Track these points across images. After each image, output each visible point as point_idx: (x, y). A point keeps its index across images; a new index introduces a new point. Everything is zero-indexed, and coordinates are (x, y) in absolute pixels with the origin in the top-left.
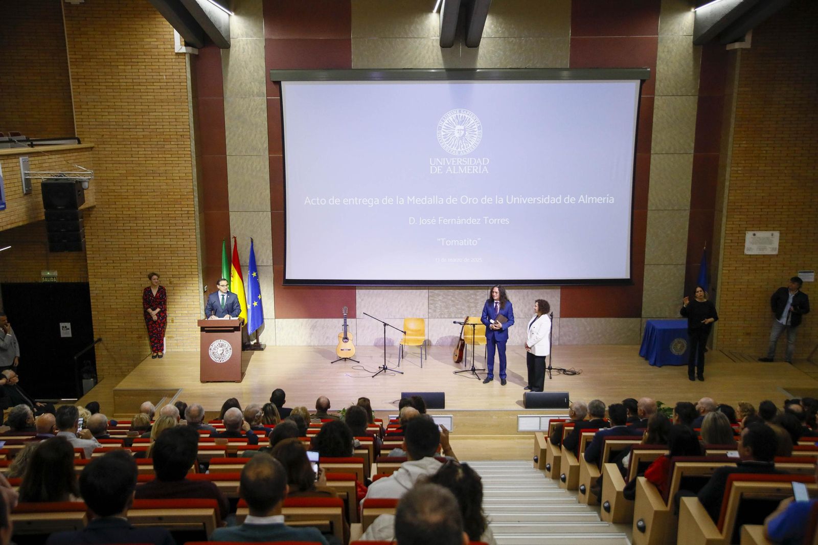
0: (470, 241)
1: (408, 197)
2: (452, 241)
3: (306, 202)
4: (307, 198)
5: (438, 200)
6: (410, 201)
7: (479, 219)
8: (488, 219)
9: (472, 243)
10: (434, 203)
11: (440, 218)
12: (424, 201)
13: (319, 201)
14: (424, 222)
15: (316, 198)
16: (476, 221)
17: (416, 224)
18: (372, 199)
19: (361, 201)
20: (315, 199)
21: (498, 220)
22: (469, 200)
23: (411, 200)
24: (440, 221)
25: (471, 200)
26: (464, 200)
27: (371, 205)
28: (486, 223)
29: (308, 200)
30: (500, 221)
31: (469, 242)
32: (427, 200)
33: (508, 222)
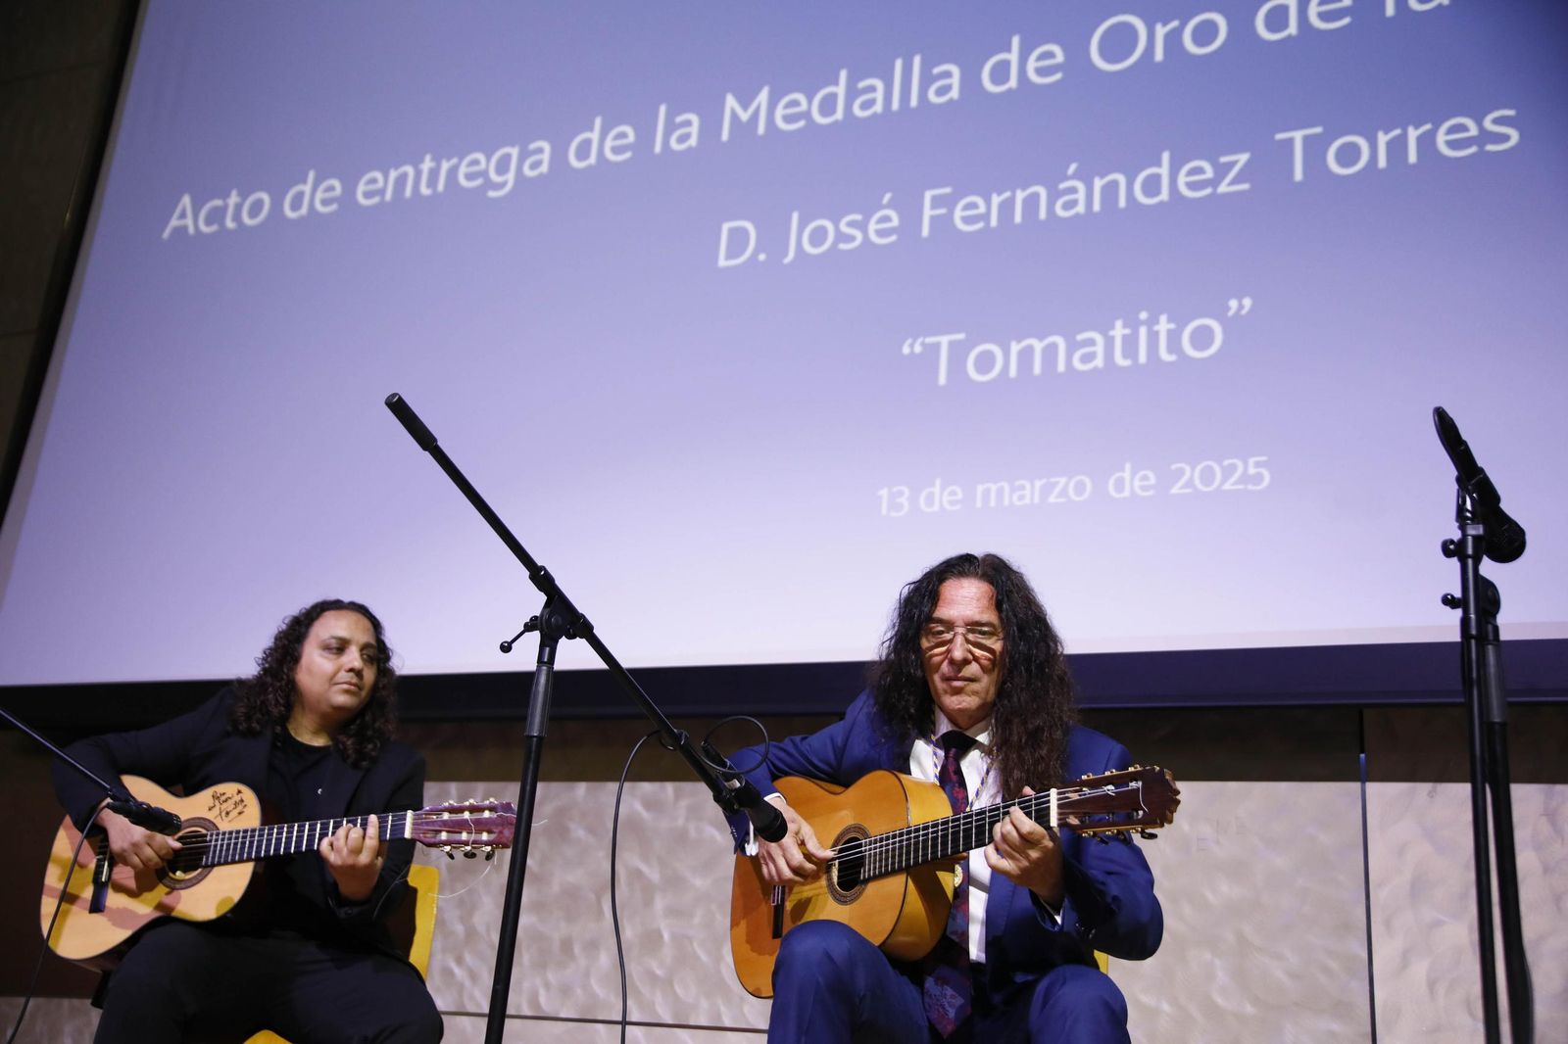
0: (1164, 326)
1: (731, 102)
2: (1015, 348)
3: (174, 222)
4: (186, 200)
5: (927, 79)
6: (734, 115)
7: (1243, 158)
8: (1315, 149)
9: (1174, 344)
10: (895, 105)
11: (928, 195)
12: (828, 105)
13: (239, 207)
14: (818, 236)
15: (226, 196)
16: (1209, 173)
17: (762, 257)
18: (514, 152)
19: (453, 172)
20: (218, 202)
21: (1413, 134)
22: (1151, 39)
23: (744, 116)
24: (928, 213)
25: (1175, 38)
26: (1119, 43)
27: (503, 185)
28: (1298, 175)
29: (183, 215)
30: (1427, 142)
31: (1153, 337)
32: (852, 93)
33: (1515, 136)
